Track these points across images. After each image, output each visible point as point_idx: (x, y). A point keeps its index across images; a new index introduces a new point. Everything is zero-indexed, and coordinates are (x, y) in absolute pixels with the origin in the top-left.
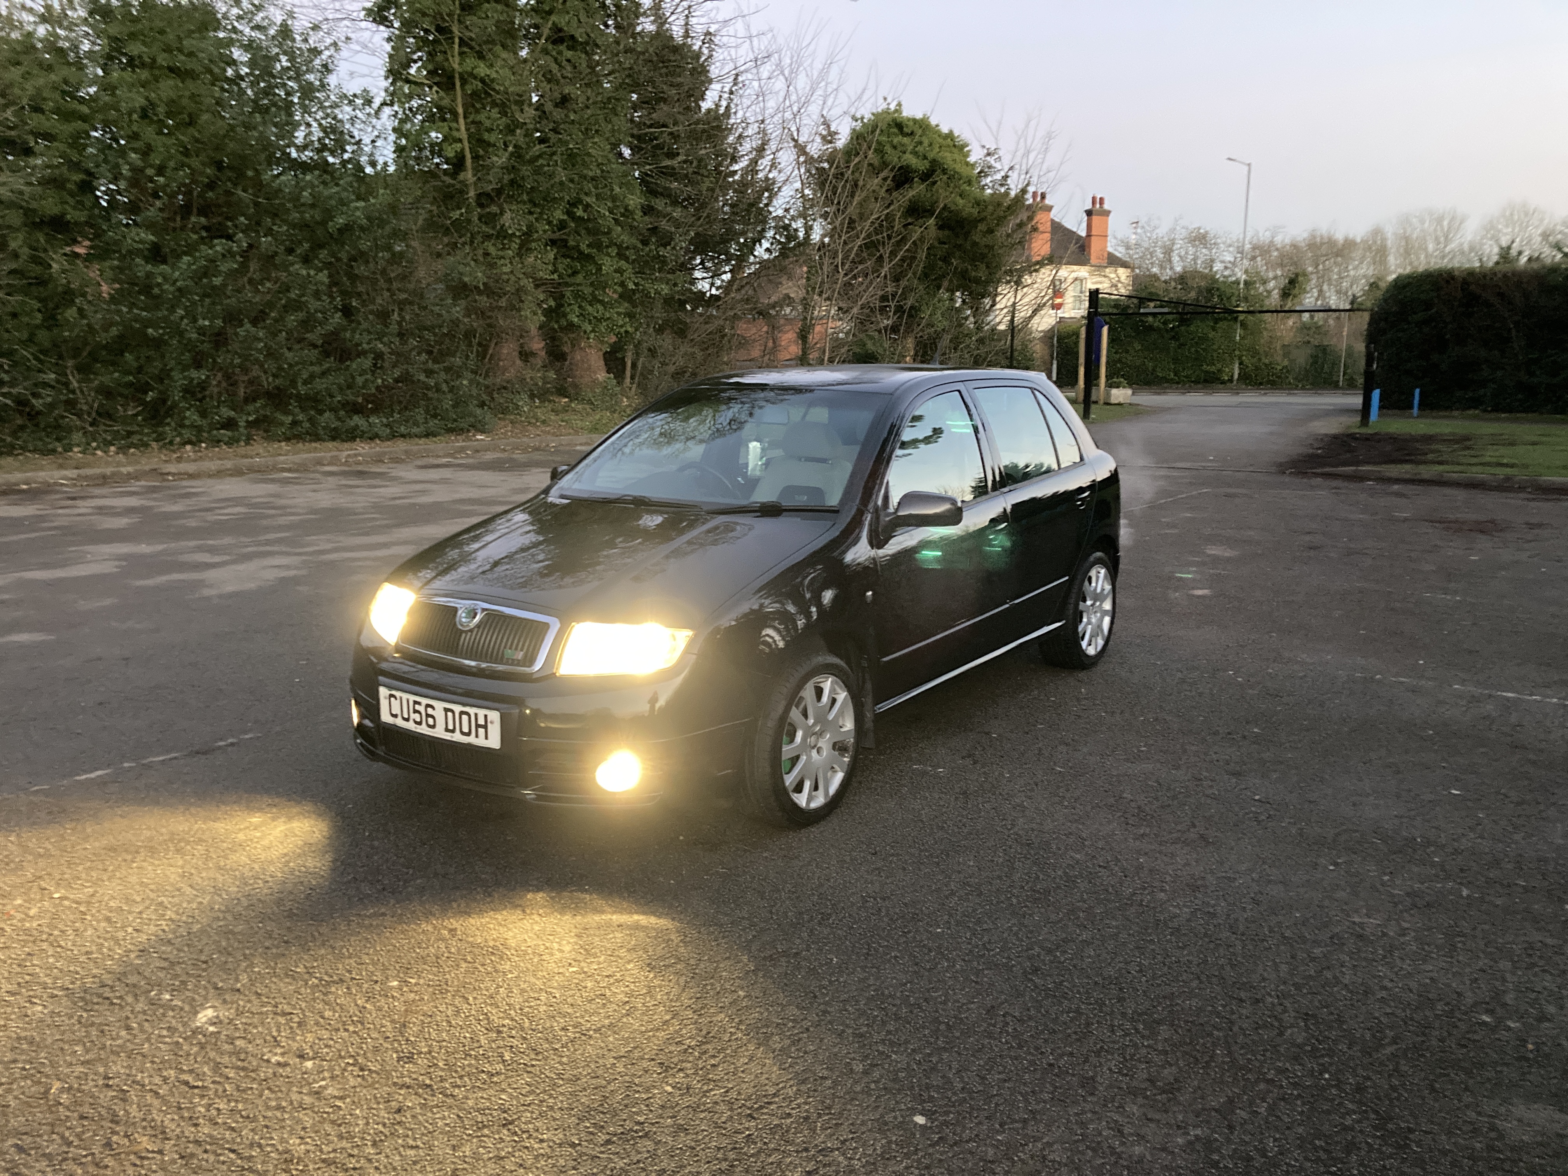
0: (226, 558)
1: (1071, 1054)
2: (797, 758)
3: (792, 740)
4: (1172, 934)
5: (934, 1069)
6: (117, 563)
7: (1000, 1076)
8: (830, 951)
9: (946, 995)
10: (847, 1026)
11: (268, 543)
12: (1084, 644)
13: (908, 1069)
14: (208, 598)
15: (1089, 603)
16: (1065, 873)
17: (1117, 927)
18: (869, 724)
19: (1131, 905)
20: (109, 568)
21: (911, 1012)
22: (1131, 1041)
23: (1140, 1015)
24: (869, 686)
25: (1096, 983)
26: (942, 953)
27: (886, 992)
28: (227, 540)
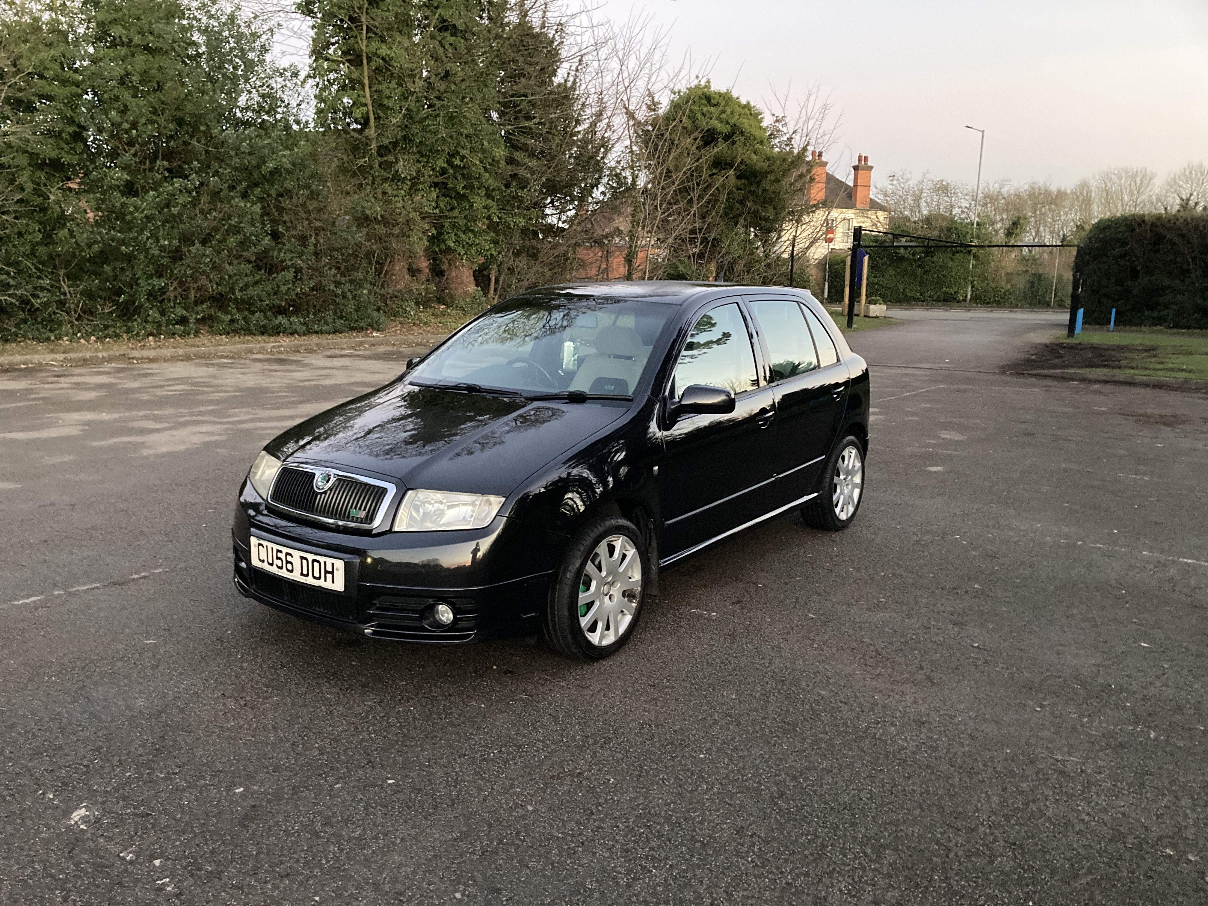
0: (166, 425)
1: (807, 875)
2: (593, 603)
3: (588, 589)
4: (899, 765)
5: (687, 884)
6: (81, 427)
7: (745, 893)
8: (608, 773)
9: (703, 815)
10: (617, 841)
11: (200, 414)
12: (837, 510)
13: (666, 885)
14: (147, 457)
15: (842, 477)
16: (812, 707)
17: (853, 757)
18: (654, 576)
19: (866, 737)
20: (74, 431)
21: (672, 830)
22: (859, 864)
23: (869, 839)
24: (654, 544)
25: (832, 809)
26: (703, 778)
27: (653, 811)
28: (168, 412)
